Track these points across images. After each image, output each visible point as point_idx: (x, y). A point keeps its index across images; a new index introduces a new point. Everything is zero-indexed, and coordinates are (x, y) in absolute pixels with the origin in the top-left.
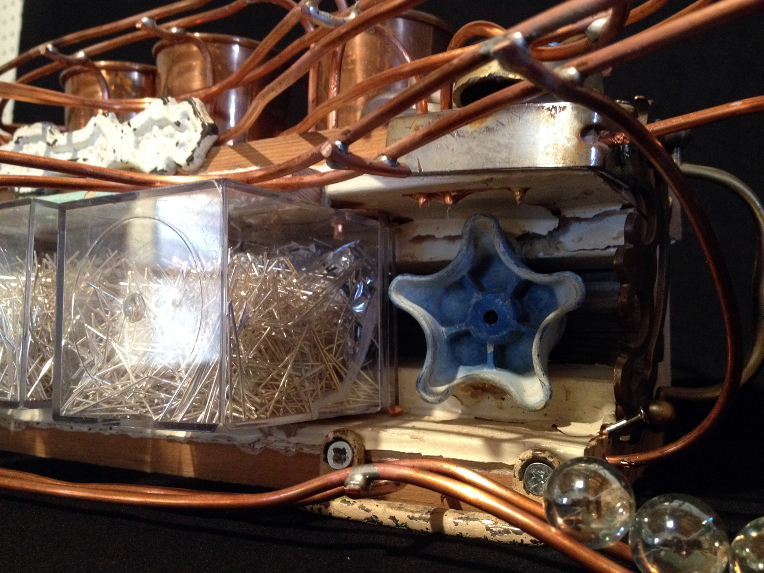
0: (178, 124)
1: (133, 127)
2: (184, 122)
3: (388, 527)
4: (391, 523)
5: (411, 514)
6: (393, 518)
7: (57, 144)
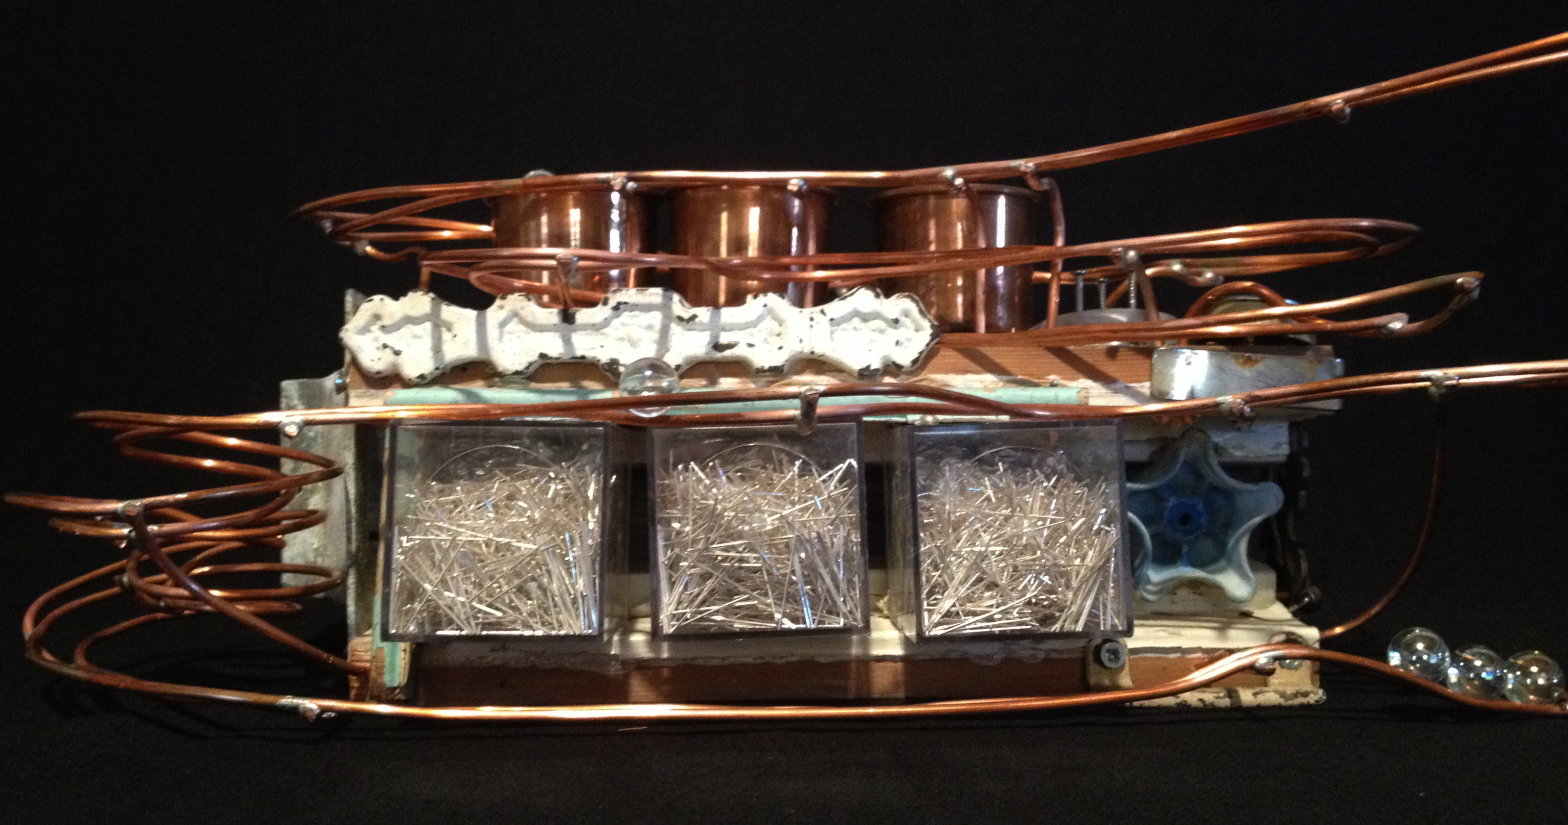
0: (896, 321)
1: (829, 317)
2: (903, 319)
3: (1195, 708)
4: (1200, 704)
5: (1216, 695)
6: (1201, 700)
7: (697, 320)
